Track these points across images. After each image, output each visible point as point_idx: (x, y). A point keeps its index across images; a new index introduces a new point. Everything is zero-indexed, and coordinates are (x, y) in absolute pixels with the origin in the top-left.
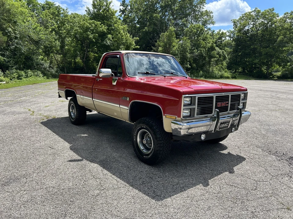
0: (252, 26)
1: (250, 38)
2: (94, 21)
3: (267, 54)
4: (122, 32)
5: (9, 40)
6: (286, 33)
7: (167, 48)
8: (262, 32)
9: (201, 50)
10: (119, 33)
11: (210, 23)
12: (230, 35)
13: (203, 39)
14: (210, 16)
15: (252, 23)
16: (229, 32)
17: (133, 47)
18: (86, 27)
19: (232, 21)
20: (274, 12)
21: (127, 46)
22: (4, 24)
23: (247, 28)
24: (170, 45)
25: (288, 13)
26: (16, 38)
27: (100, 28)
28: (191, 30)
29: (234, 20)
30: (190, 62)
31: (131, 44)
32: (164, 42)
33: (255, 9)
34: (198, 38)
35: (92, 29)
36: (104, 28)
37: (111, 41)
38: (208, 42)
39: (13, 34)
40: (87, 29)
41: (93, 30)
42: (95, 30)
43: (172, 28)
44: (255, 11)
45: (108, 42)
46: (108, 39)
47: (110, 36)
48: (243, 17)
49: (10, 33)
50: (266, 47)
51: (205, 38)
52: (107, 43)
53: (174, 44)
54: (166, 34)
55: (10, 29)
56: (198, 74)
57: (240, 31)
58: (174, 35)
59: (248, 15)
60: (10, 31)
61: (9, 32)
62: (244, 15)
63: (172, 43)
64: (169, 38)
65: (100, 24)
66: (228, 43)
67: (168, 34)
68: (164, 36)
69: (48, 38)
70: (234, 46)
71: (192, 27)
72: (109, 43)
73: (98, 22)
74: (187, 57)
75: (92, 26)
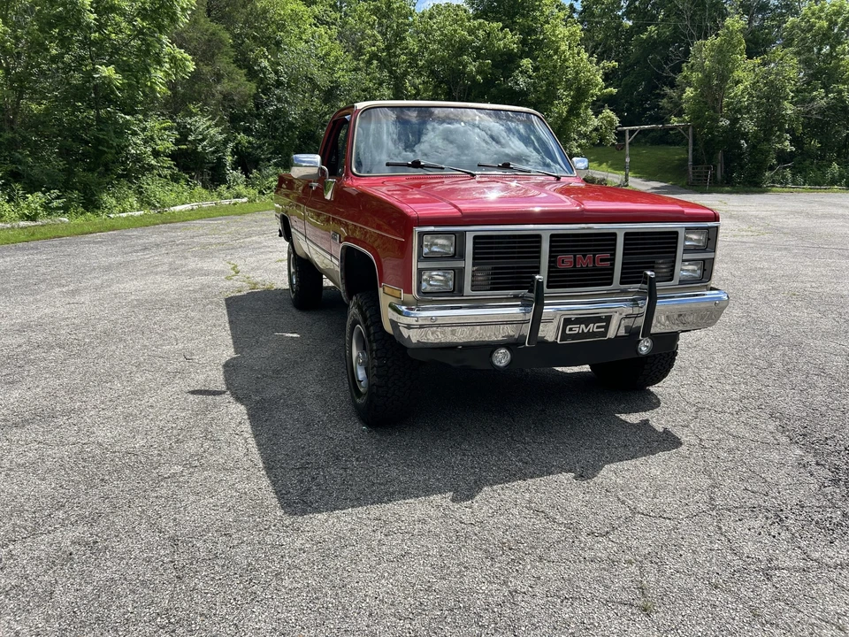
2: (482, 21)
4: (564, 47)
5: (262, 92)
7: (711, 88)
9: (840, 92)
10: (556, 52)
17: (596, 91)
18: (460, 40)
21: (578, 89)
22: (251, 50)
24: (723, 78)
26: (279, 84)
27: (500, 40)
28: (809, 21)
30: (791, 131)
31: (589, 83)
32: (702, 68)
34: (833, 48)
35: (476, 47)
36: (510, 40)
37: (530, 77)
39: (273, 75)
40: (462, 47)
41: (479, 48)
42: (486, 48)
43: (735, 22)
45: (521, 80)
46: (521, 72)
47: (526, 62)
49: (264, 74)
52: (519, 85)
53: (738, 74)
54: (713, 44)
55: (265, 63)
56: (824, 174)
58: (741, 44)
60: (265, 67)
61: (263, 70)
63: (732, 72)
64: (722, 55)
65: (502, 29)
67: (718, 41)
68: (704, 50)
69: (356, 79)
71: (813, 14)
72: (522, 82)
73: (495, 25)
74: (783, 116)
75: (477, 37)
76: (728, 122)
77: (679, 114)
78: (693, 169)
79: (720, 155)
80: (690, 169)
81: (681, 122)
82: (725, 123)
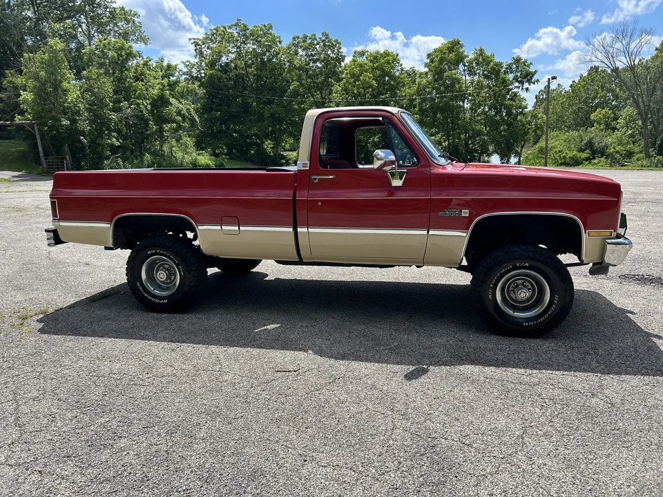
0: (233, 56)
1: (235, 82)
3: (272, 115)
6: (300, 76)
8: (256, 70)
9: (138, 105)
11: (137, 40)
12: (191, 72)
13: (136, 76)
14: (134, 22)
15: (234, 50)
16: (187, 66)
19: (192, 41)
20: (273, 32)
23: (224, 59)
24: (57, 85)
25: (298, 38)
29: (194, 39)
30: (118, 131)
32: (36, 78)
33: (236, 21)
38: (150, 86)
43: (57, 44)
44: (236, 25)
48: (213, 35)
50: (270, 102)
51: (141, 75)
53: (66, 85)
54: (42, 58)
57: (212, 65)
58: (64, 62)
59: (223, 31)
62: (215, 31)
63: (61, 82)
64: (52, 66)
66: (187, 90)
67: (46, 56)
68: (34, 61)
70: (203, 98)
74: (110, 119)
76: (69, 123)
77: (22, 113)
78: (45, 159)
79: (66, 148)
80: (43, 159)
81: (25, 120)
82: (66, 122)
